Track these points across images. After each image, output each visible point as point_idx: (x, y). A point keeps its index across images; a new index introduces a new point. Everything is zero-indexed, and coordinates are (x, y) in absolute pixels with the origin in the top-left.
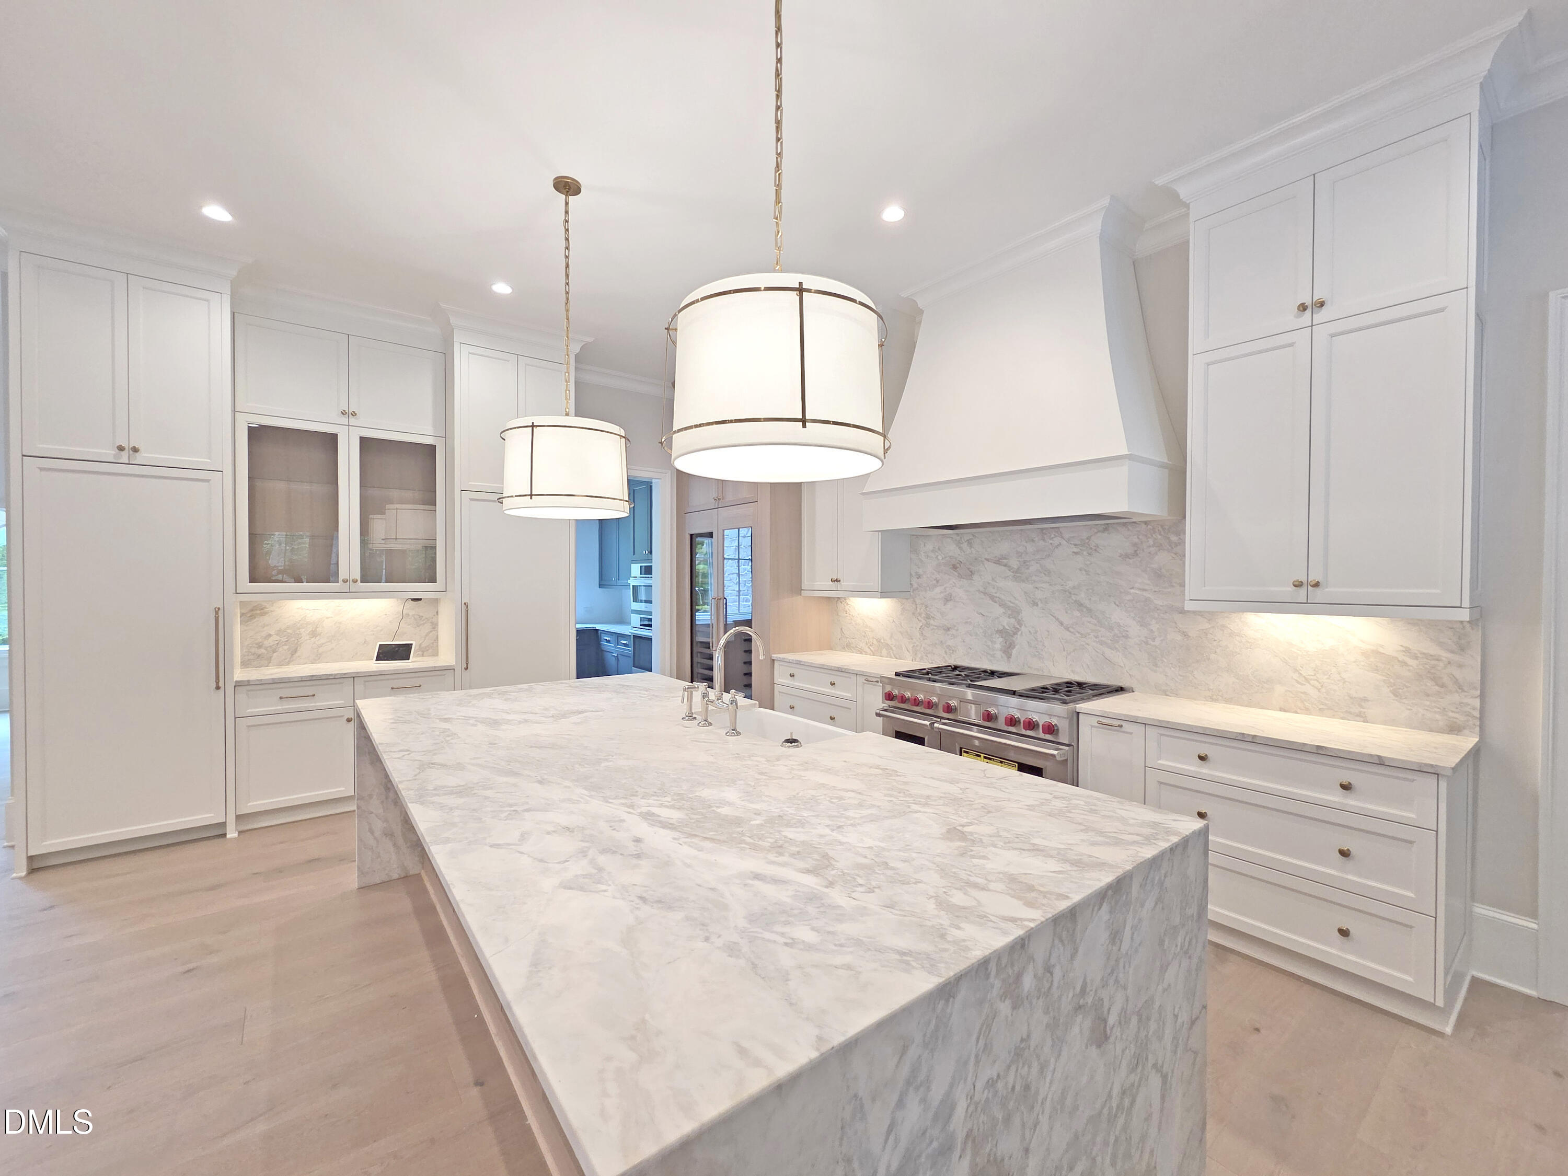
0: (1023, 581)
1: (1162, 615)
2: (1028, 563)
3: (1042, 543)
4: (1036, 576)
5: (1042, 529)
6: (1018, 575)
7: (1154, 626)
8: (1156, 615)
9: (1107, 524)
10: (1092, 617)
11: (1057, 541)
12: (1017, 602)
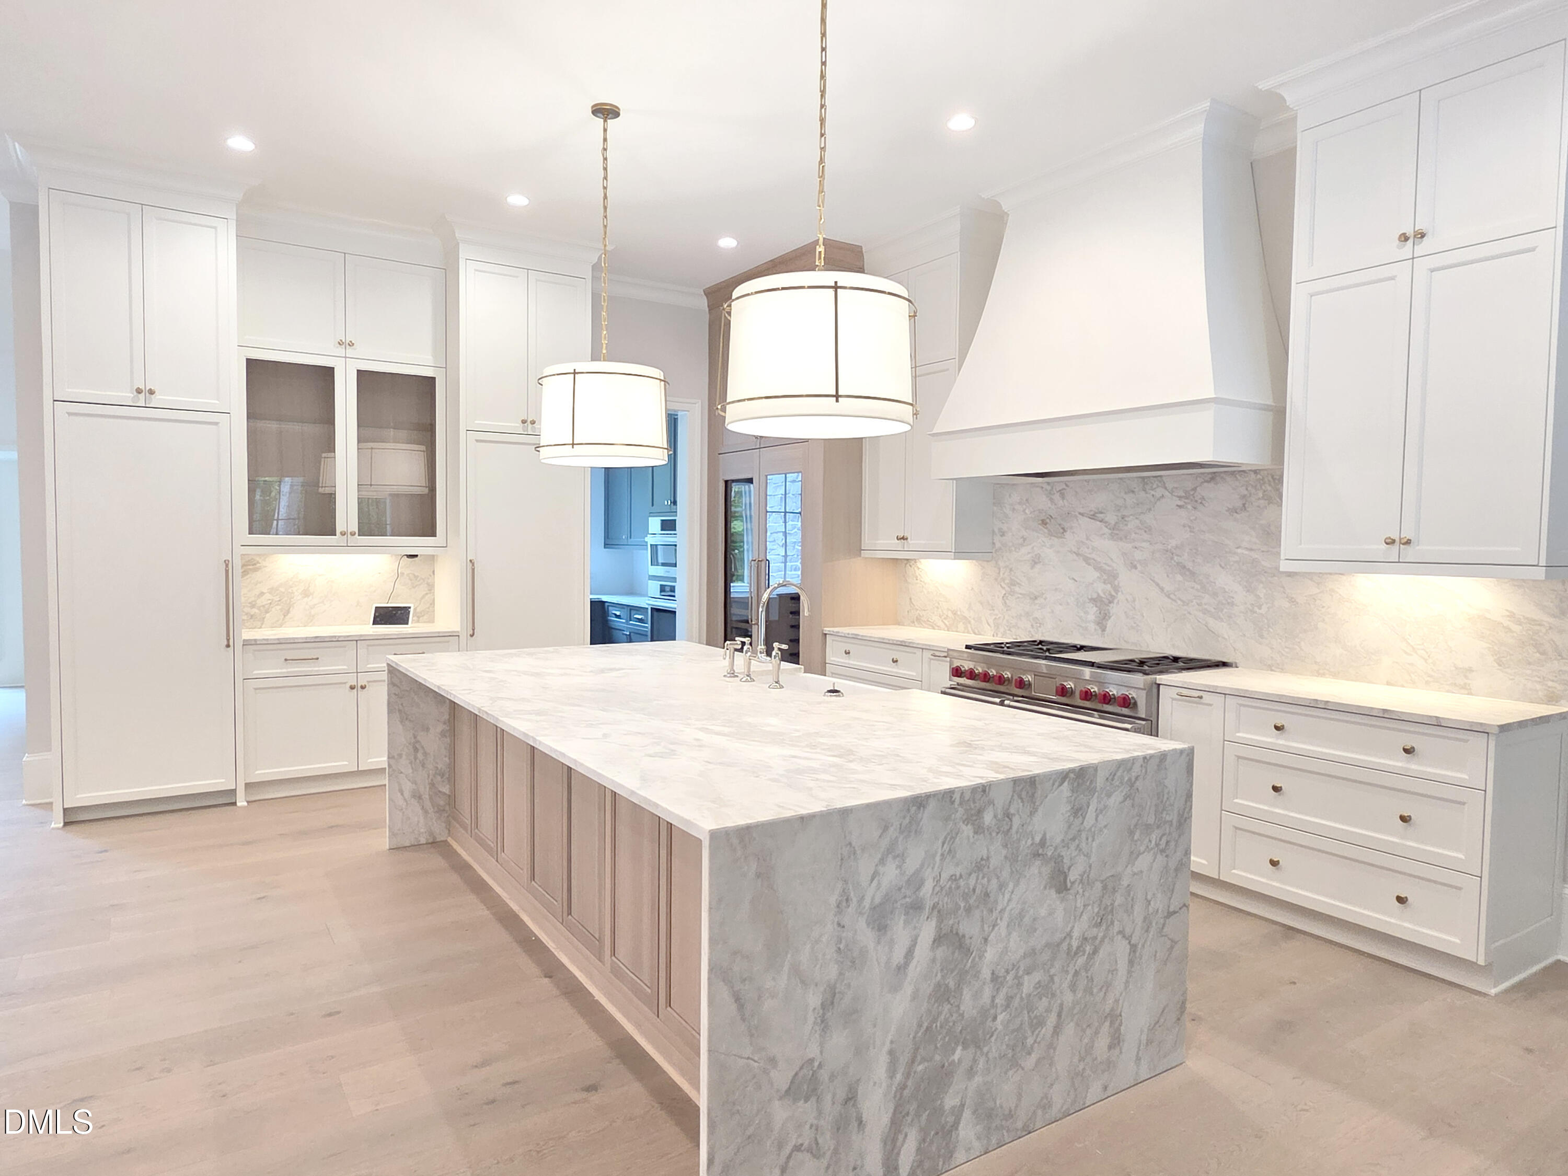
0: (1121, 539)
1: (1269, 579)
2: (1126, 519)
3: (1142, 494)
4: (1135, 533)
5: (1143, 478)
6: (1116, 532)
7: (1261, 592)
8: (1264, 579)
9: (1214, 473)
10: (1195, 582)
11: (1159, 492)
12: (1114, 565)
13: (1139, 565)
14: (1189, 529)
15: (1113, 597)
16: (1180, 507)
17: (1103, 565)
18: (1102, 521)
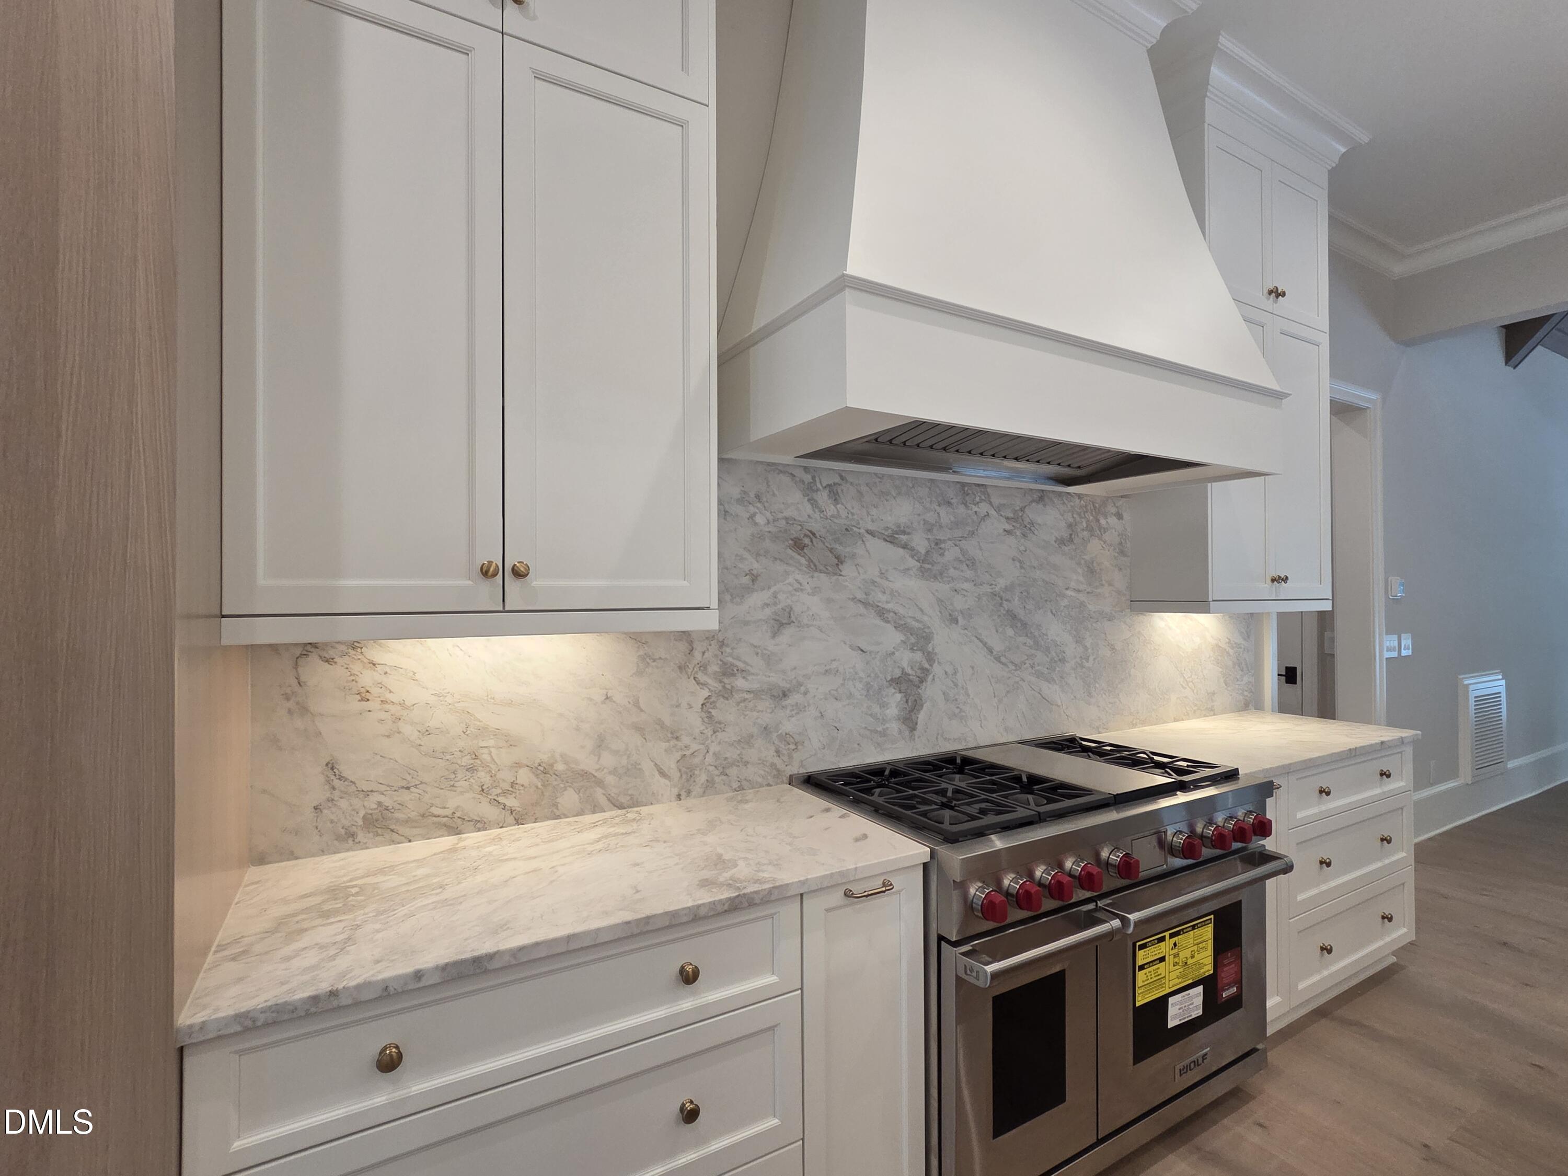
0: (935, 577)
2: (943, 546)
3: (961, 509)
6: (926, 566)
11: (984, 508)
13: (960, 619)
14: (1018, 564)
15: (926, 672)
16: (1008, 532)
17: (909, 620)
18: (905, 547)
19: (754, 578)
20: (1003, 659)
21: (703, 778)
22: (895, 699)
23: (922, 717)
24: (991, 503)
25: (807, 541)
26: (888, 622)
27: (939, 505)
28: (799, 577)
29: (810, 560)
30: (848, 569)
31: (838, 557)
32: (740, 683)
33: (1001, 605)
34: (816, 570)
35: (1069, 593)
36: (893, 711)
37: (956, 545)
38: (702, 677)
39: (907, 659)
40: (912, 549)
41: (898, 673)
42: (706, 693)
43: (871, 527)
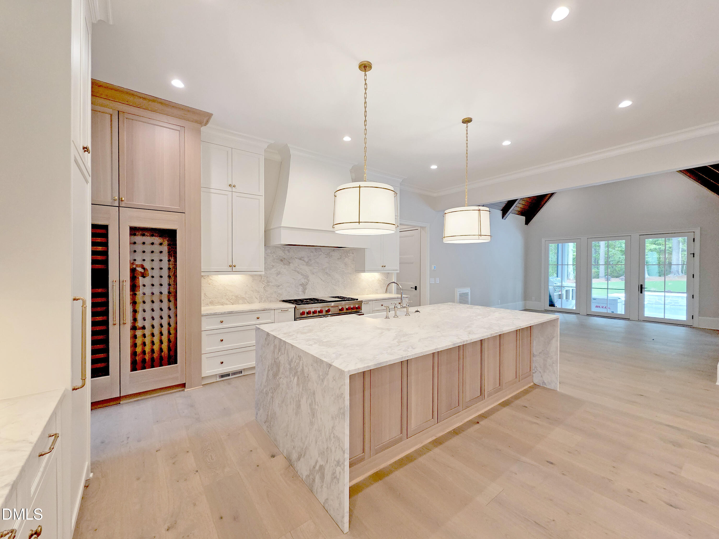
0: (309, 266)
2: (311, 260)
3: (316, 253)
4: (314, 264)
5: (316, 248)
6: (307, 264)
10: (330, 277)
11: (320, 253)
12: (307, 273)
13: (315, 273)
14: (328, 263)
15: (308, 283)
16: (326, 257)
17: (304, 274)
18: (303, 260)
19: (273, 267)
20: (325, 281)
21: (264, 299)
22: (301, 288)
23: (306, 291)
24: (322, 252)
25: (283, 260)
26: (299, 274)
27: (311, 253)
28: (282, 266)
29: (284, 263)
30: (291, 264)
31: (289, 263)
32: (270, 284)
33: (324, 271)
34: (285, 265)
35: (340, 269)
36: (300, 290)
37: (314, 260)
38: (263, 283)
39: (303, 281)
40: (305, 261)
41: (301, 283)
42: (264, 285)
43: (296, 257)
